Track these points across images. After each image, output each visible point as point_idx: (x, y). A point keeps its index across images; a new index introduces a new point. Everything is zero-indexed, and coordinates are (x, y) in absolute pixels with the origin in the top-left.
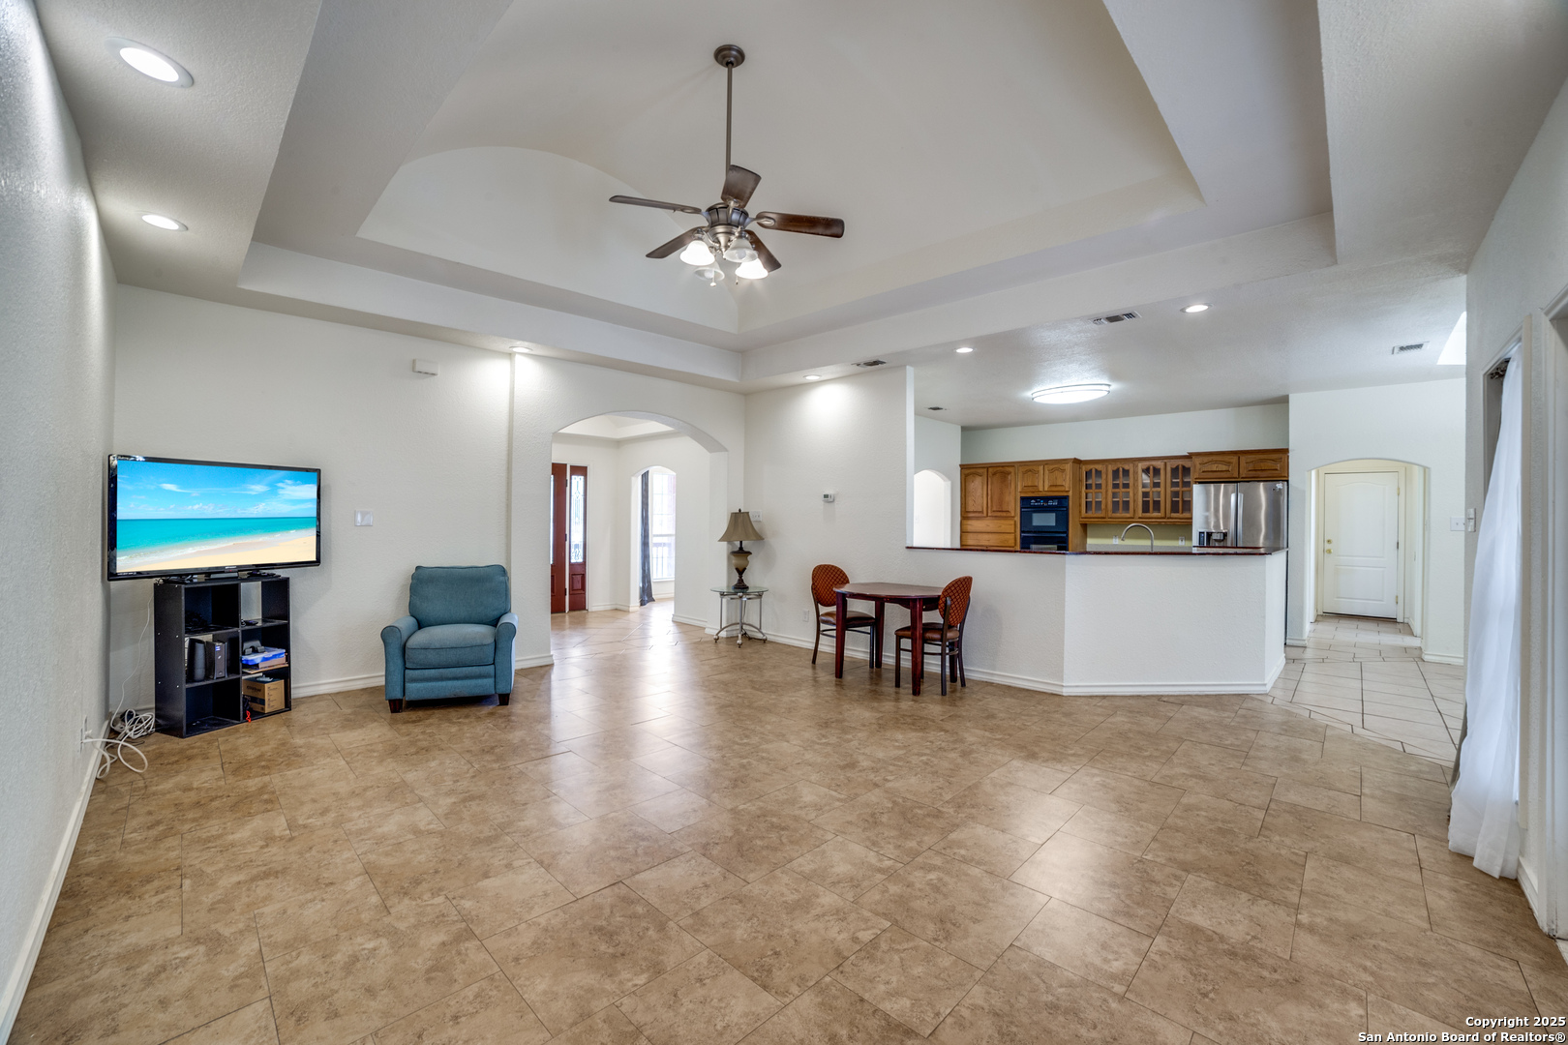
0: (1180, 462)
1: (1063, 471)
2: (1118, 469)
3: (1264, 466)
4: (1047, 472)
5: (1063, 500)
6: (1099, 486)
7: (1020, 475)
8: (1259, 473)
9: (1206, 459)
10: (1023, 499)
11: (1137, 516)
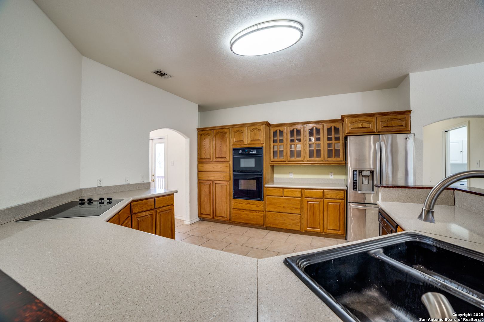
0: (333, 125)
1: (259, 130)
2: (293, 130)
3: (394, 123)
4: (249, 131)
5: (259, 149)
6: (281, 141)
7: (233, 134)
8: (390, 128)
9: (354, 120)
10: (234, 149)
11: (306, 160)
